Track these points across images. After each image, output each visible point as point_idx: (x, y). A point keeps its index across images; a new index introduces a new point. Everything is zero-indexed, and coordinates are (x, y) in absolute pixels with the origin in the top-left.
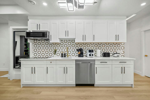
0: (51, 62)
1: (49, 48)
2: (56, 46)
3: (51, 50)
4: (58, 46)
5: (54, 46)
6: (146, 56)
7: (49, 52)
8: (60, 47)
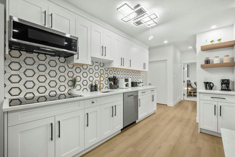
0: (93, 102)
1: (59, 74)
2: (73, 70)
3: (62, 79)
4: (78, 70)
5: (70, 70)
6: (150, 84)
7: (59, 84)
8: (82, 73)
